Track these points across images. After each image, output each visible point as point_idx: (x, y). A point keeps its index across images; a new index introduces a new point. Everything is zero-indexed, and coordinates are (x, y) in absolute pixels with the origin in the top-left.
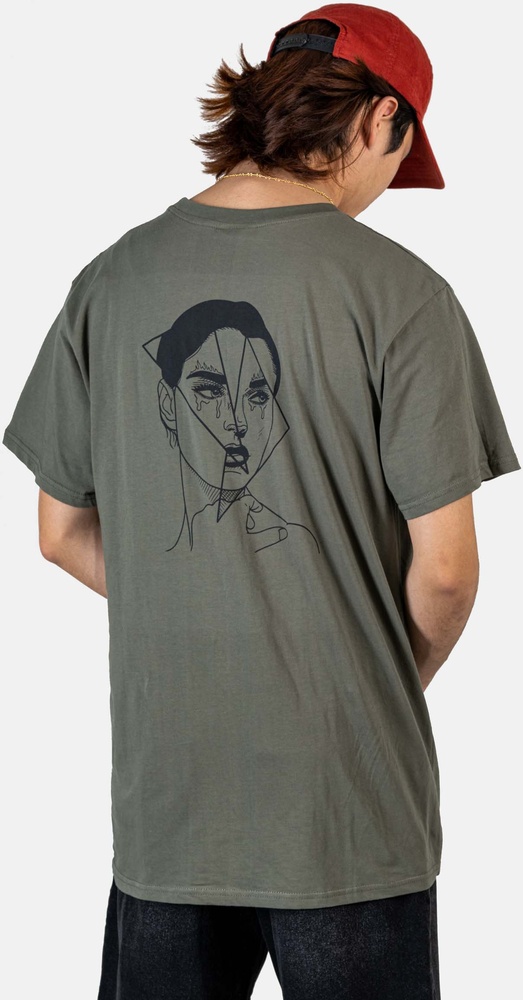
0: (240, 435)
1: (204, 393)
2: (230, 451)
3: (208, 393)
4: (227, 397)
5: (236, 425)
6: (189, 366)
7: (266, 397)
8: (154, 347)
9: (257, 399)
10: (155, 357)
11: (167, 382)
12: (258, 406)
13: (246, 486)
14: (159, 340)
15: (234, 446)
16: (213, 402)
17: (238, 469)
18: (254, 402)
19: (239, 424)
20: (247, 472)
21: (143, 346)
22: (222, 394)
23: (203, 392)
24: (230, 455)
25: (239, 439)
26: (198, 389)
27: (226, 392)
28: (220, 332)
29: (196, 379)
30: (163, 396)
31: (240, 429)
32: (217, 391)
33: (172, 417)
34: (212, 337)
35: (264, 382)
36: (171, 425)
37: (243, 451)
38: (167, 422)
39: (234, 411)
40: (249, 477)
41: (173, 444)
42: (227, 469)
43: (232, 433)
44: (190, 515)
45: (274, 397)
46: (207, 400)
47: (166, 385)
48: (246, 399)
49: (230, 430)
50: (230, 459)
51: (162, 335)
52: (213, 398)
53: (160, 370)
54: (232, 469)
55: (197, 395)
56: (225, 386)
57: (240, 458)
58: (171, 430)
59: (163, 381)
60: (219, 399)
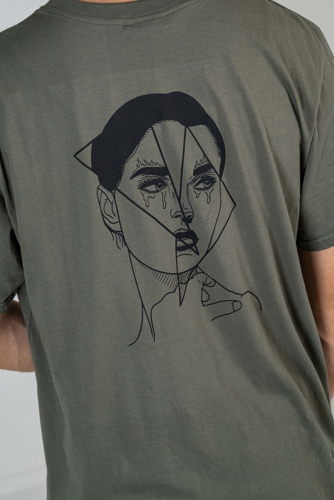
0: (187, 220)
1: (149, 188)
2: (179, 236)
3: (152, 188)
4: (171, 187)
5: (182, 211)
6: (131, 166)
7: (212, 181)
8: (87, 156)
9: (201, 186)
10: (90, 165)
11: (105, 187)
12: (203, 192)
13: (197, 265)
14: (90, 147)
15: (183, 231)
16: (159, 195)
17: (188, 251)
18: (199, 189)
19: (185, 211)
20: (197, 253)
21: (75, 156)
22: (166, 185)
23: (147, 188)
24: (180, 240)
25: (187, 224)
26: (143, 187)
27: (169, 182)
28: (157, 127)
29: (139, 177)
30: (103, 202)
31: (187, 215)
32: (160, 184)
33: (116, 219)
34: (149, 133)
35: (210, 166)
36: (116, 227)
37: (191, 234)
38: (111, 226)
39: (179, 199)
40: (200, 257)
41: (120, 245)
42: (179, 253)
43: (179, 219)
44: (148, 308)
45: (221, 179)
46: (152, 195)
47: (105, 190)
48: (191, 187)
49: (177, 217)
50: (180, 244)
51: (92, 142)
52: (158, 191)
53: (97, 177)
54: (183, 252)
55: (143, 192)
56: (167, 177)
57: (189, 241)
58: (115, 232)
59: (101, 187)
60: (164, 191)
